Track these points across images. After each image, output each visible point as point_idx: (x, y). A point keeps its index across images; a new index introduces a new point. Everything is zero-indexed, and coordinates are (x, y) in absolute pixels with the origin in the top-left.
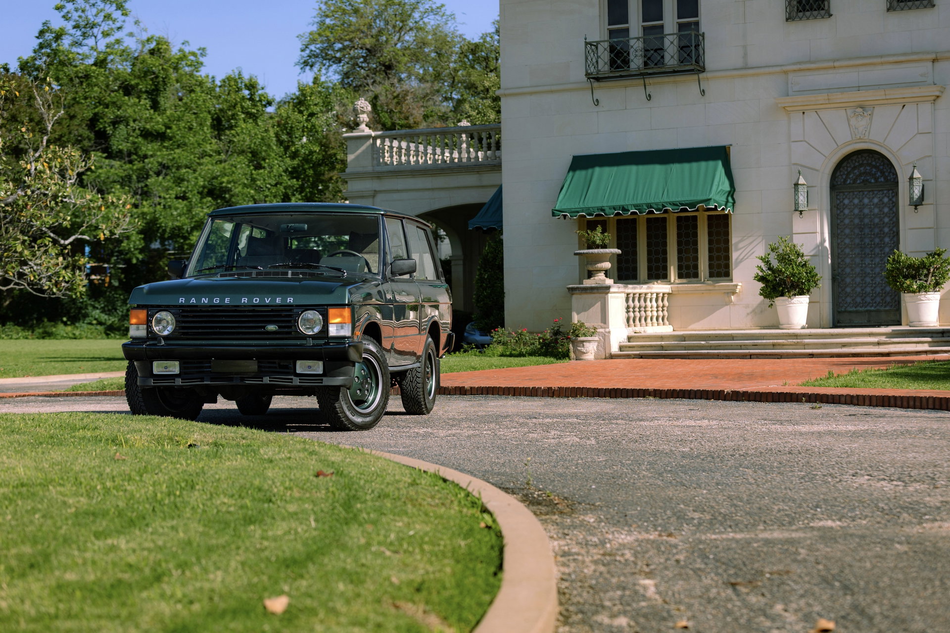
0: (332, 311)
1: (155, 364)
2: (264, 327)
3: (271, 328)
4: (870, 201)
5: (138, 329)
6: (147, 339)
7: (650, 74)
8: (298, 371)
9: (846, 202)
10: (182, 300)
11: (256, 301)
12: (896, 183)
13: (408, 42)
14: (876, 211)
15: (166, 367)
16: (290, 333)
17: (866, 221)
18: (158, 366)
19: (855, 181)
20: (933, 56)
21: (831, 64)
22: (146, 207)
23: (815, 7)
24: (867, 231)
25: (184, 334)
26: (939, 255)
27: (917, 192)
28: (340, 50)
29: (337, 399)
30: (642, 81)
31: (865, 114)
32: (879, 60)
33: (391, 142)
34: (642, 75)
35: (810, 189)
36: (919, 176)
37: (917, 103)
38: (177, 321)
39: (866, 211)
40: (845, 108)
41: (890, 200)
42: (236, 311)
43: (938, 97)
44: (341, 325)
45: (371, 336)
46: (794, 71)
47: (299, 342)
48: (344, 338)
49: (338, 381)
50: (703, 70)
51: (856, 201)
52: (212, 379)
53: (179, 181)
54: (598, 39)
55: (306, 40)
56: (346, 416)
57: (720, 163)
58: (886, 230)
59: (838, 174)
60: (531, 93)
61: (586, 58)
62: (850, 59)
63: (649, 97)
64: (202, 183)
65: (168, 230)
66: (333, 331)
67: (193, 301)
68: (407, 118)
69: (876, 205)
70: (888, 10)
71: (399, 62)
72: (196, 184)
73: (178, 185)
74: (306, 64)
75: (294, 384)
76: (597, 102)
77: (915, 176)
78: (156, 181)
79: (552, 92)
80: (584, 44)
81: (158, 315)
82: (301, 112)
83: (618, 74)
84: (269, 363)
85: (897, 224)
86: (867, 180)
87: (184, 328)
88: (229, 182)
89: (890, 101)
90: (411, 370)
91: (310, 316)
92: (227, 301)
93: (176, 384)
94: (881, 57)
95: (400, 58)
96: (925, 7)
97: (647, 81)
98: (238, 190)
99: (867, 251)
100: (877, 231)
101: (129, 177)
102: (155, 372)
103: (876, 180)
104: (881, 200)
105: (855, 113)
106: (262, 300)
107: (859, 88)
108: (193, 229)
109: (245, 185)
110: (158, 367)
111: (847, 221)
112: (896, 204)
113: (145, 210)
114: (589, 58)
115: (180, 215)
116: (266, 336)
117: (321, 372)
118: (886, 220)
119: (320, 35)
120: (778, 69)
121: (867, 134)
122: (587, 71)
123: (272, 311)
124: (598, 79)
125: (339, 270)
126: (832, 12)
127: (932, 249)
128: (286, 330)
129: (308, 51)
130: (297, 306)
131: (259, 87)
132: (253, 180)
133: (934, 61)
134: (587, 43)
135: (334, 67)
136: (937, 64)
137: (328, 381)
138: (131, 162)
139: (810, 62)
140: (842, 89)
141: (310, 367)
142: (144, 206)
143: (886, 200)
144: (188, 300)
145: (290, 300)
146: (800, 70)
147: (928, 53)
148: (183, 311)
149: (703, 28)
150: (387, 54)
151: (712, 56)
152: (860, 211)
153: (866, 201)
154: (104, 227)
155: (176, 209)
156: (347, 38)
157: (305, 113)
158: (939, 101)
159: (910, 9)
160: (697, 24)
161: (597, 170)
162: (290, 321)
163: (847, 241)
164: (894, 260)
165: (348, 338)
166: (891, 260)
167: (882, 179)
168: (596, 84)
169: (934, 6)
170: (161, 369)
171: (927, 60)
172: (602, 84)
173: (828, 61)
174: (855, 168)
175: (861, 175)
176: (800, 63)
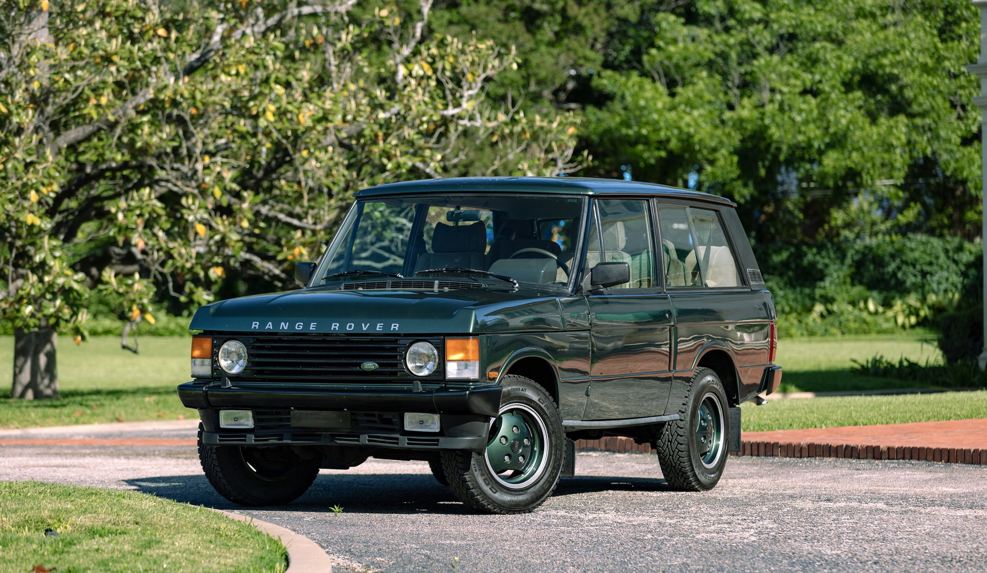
0: (450, 343)
1: (222, 413)
2: (359, 365)
3: (370, 365)
5: (203, 364)
6: (212, 378)
8: (407, 428)
10: (255, 325)
11: (350, 327)
15: (236, 419)
16: (395, 373)
18: (226, 416)
22: (746, 110)
25: (259, 372)
29: (467, 468)
38: (250, 355)
42: (324, 341)
44: (465, 363)
45: (530, 377)
47: (405, 387)
48: (467, 381)
49: (464, 442)
52: (294, 437)
53: (812, 62)
56: (483, 493)
64: (850, 67)
65: (785, 148)
66: (452, 371)
67: (270, 326)
72: (839, 68)
73: (808, 70)
75: (400, 445)
78: (768, 65)
81: (225, 346)
84: (366, 415)
87: (259, 364)
88: (893, 65)
90: (670, 423)
91: (422, 350)
92: (312, 327)
93: (248, 442)
98: (909, 78)
101: (724, 56)
102: (223, 424)
106: (358, 326)
108: (830, 146)
109: (925, 69)
110: (226, 419)
113: (745, 113)
115: (806, 122)
116: (362, 378)
117: (438, 430)
123: (372, 341)
125: (507, 279)
128: (389, 369)
130: (405, 335)
132: (940, 59)
137: (446, 443)
138: (727, 30)
141: (422, 422)
142: (743, 107)
144: (263, 325)
145: (395, 327)
148: (258, 341)
154: (526, 166)
155: (800, 111)
162: (395, 357)
165: (474, 381)
170: (230, 422)
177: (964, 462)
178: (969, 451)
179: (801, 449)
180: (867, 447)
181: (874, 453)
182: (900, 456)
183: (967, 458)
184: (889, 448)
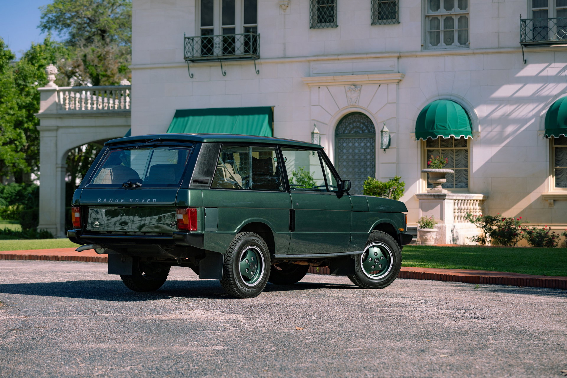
4: (359, 145)
7: (225, 59)
9: (345, 145)
12: (374, 133)
13: (118, 13)
14: (363, 151)
17: (357, 157)
19: (350, 132)
20: (398, 55)
21: (336, 57)
23: (328, 20)
24: (357, 163)
26: (396, 180)
27: (386, 141)
28: (69, 18)
30: (219, 63)
31: (356, 90)
32: (365, 56)
33: (75, 94)
34: (219, 59)
35: (321, 136)
36: (387, 130)
37: (388, 84)
39: (357, 151)
40: (344, 85)
41: (371, 144)
43: (400, 80)
46: (314, 60)
50: (259, 58)
51: (351, 144)
54: (193, 35)
55: (45, 11)
57: (267, 117)
58: (368, 163)
59: (340, 127)
60: (151, 68)
61: (185, 48)
62: (348, 54)
63: (225, 74)
68: (106, 71)
69: (362, 147)
70: (372, 24)
71: (111, 28)
74: (45, 27)
76: (192, 76)
77: (384, 130)
79: (164, 68)
80: (183, 38)
82: (33, 64)
83: (205, 58)
85: (374, 160)
86: (357, 132)
89: (371, 82)
94: (367, 54)
95: (112, 26)
96: (394, 23)
97: (223, 63)
99: (357, 176)
100: (363, 164)
103: (363, 131)
104: (365, 144)
105: (350, 89)
107: (353, 73)
111: (345, 157)
112: (374, 147)
114: (187, 47)
118: (369, 157)
119: (55, 7)
120: (304, 59)
121: (357, 102)
122: (185, 56)
124: (193, 61)
126: (338, 24)
127: (394, 176)
129: (46, 18)
131: (5, 46)
133: (398, 58)
134: (185, 38)
135: (65, 30)
136: (400, 60)
139: (324, 55)
140: (343, 73)
143: (368, 144)
146: (318, 60)
147: (395, 52)
149: (259, 31)
150: (103, 21)
151: (264, 48)
152: (353, 151)
153: (357, 144)
156: (74, 10)
157: (36, 65)
158: (401, 83)
159: (385, 24)
160: (255, 28)
161: (191, 118)
163: (345, 170)
164: (368, 183)
166: (366, 183)
167: (367, 131)
168: (191, 64)
169: (399, 23)
171: (393, 57)
172: (195, 64)
173: (335, 55)
174: (350, 124)
175: (354, 128)
176: (317, 56)
177: (92, 261)
178: (94, 257)
179: (26, 257)
180: (53, 256)
181: (56, 258)
182: (67, 259)
183: (94, 260)
184: (62, 257)
